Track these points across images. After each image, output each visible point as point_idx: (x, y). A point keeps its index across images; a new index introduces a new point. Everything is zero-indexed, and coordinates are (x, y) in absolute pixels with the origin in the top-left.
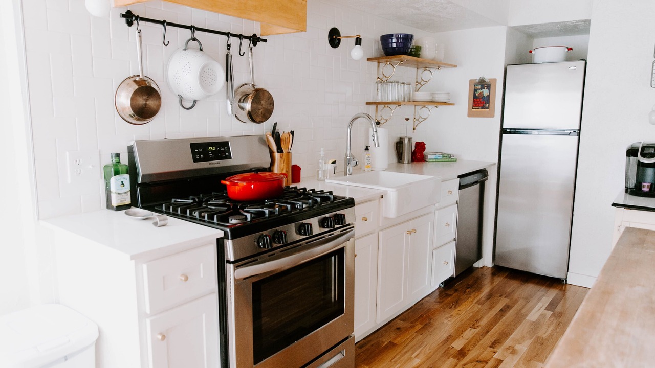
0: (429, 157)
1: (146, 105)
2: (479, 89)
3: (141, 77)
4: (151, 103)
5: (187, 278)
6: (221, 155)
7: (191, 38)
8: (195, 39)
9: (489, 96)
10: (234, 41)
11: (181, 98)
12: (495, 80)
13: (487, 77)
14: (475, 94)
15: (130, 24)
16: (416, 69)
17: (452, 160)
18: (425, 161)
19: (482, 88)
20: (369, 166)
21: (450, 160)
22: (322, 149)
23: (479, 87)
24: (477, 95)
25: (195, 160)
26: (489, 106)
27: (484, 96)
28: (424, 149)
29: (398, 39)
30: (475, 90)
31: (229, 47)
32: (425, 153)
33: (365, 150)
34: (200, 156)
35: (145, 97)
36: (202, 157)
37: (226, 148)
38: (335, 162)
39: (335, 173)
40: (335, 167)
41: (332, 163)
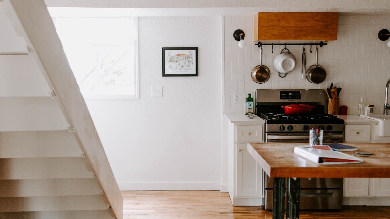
1: (262, 76)
3: (261, 66)
4: (264, 76)
5: (250, 134)
6: (295, 97)
7: (284, 48)
8: (285, 49)
11: (279, 73)
15: (259, 47)
22: (362, 98)
25: (281, 98)
31: (304, 50)
35: (261, 73)
36: (285, 97)
37: (299, 94)
38: (373, 106)
39: (371, 112)
40: (371, 109)
41: (369, 106)
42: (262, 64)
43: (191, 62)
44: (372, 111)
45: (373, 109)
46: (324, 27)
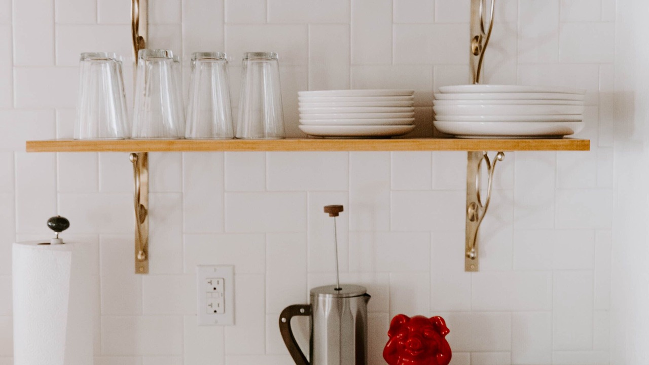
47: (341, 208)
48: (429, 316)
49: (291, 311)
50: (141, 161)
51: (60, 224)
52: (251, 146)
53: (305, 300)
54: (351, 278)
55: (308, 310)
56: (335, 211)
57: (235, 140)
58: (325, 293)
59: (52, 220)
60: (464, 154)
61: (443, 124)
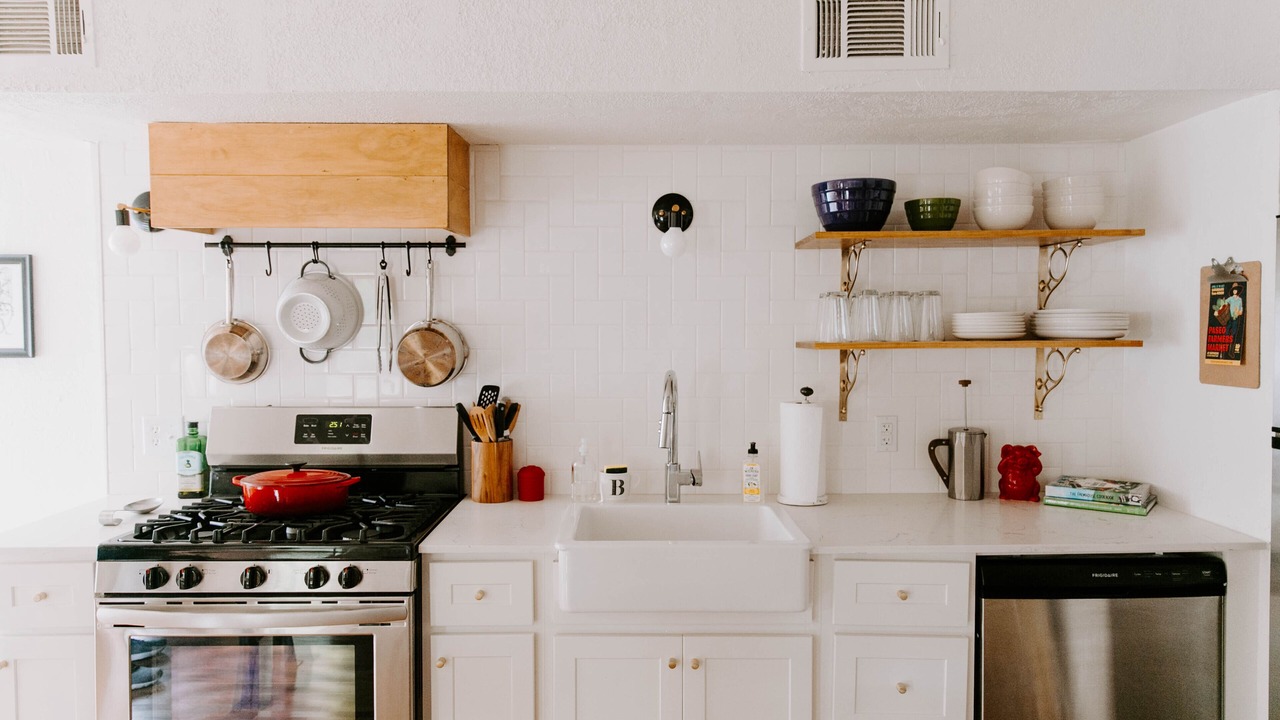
0: (1050, 490)
2: (1221, 297)
6: (351, 436)
7: (311, 259)
8: (318, 261)
9: (1242, 318)
10: (396, 256)
11: (301, 348)
12: (1258, 266)
13: (1242, 257)
14: (1212, 311)
16: (1037, 250)
17: (1129, 510)
18: (1038, 500)
19: (1228, 293)
20: (752, 491)
21: (1120, 508)
22: (584, 441)
23: (1220, 291)
24: (1216, 314)
25: (299, 440)
26: (1243, 349)
27: (1231, 318)
28: (1039, 467)
29: (839, 192)
30: (1214, 300)
31: (384, 265)
32: (1039, 478)
33: (750, 452)
34: (309, 435)
35: (225, 349)
36: (313, 436)
37: (363, 426)
38: (624, 470)
39: (614, 493)
40: (614, 482)
41: (609, 471)
42: (234, 317)
43: (8, 307)
44: (618, 490)
45: (622, 483)
46: (397, 179)
47: (969, 382)
48: (1025, 445)
49: (935, 443)
50: (844, 355)
51: (807, 392)
52: (923, 345)
53: (944, 435)
54: (975, 423)
55: (949, 442)
56: (966, 383)
57: (913, 343)
58: (960, 432)
59: (803, 389)
60: (1034, 349)
61: (1040, 331)
